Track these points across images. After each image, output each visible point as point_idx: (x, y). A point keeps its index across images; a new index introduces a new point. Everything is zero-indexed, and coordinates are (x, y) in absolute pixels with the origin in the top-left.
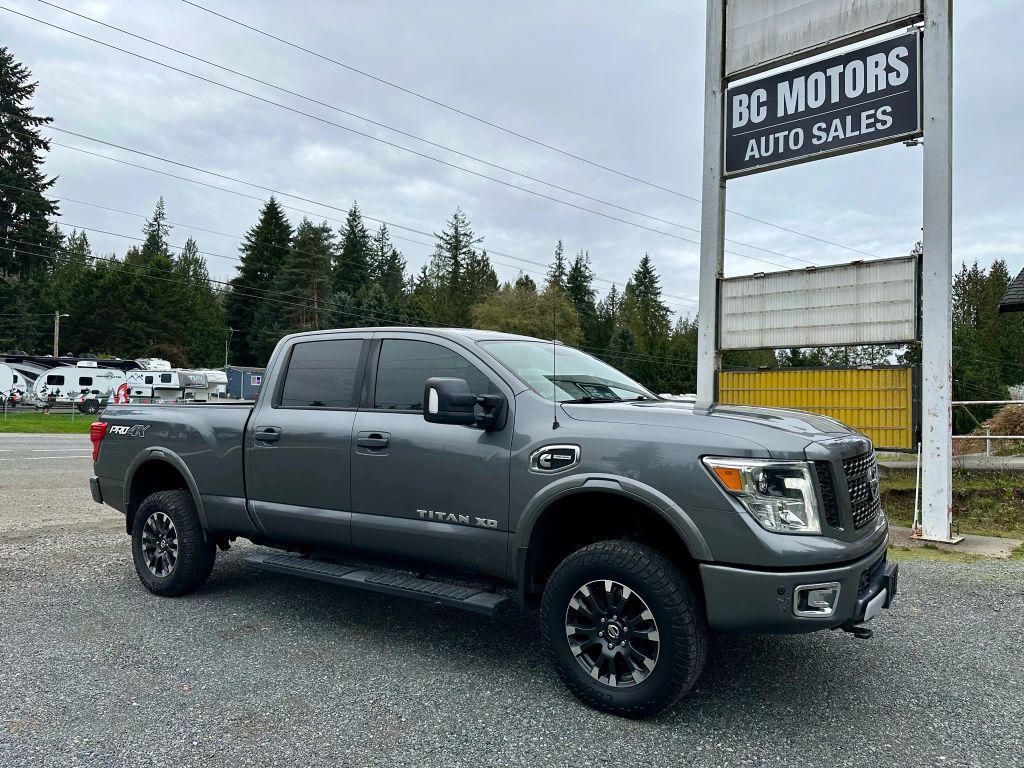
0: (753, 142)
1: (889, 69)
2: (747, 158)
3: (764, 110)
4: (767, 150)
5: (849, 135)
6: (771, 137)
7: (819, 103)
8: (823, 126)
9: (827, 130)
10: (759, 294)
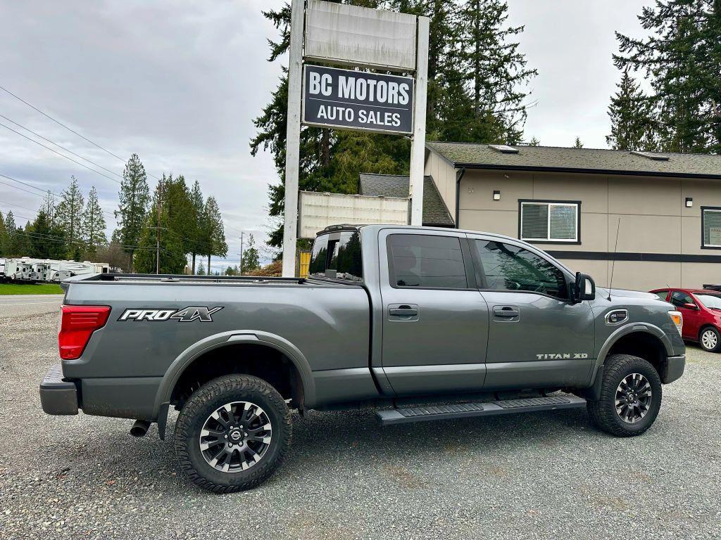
0: (322, 107)
1: (399, 94)
2: (319, 116)
3: (330, 89)
4: (332, 116)
5: (379, 123)
6: (335, 108)
7: (363, 98)
8: (365, 113)
9: (367, 116)
10: (326, 205)
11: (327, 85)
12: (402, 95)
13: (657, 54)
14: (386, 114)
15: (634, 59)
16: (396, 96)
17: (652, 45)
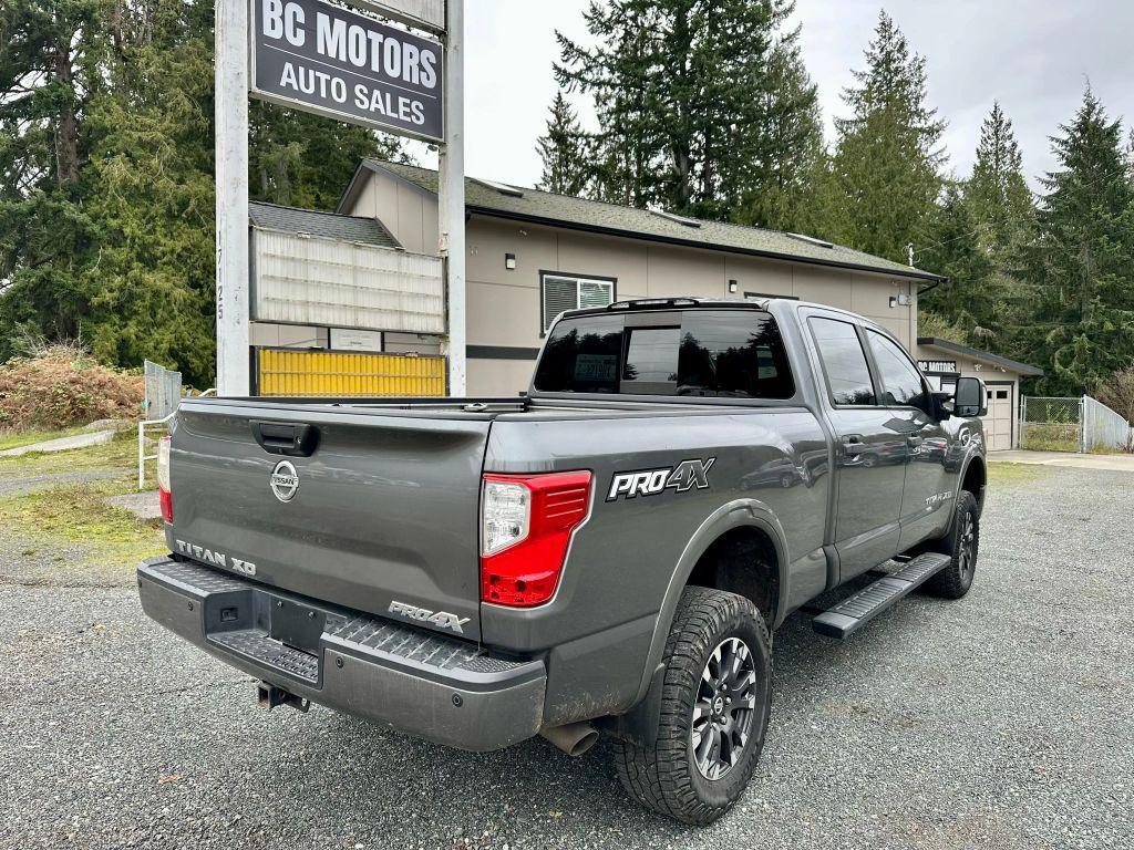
0: (288, 66)
1: (421, 68)
2: (283, 84)
3: (301, 33)
4: (307, 86)
5: (389, 113)
6: (311, 72)
7: (360, 62)
8: (366, 91)
9: (369, 97)
10: (303, 257)
11: (297, 25)
12: (424, 71)
13: (606, 75)
14: (401, 100)
15: (578, 76)
16: (416, 70)
17: (601, 60)
